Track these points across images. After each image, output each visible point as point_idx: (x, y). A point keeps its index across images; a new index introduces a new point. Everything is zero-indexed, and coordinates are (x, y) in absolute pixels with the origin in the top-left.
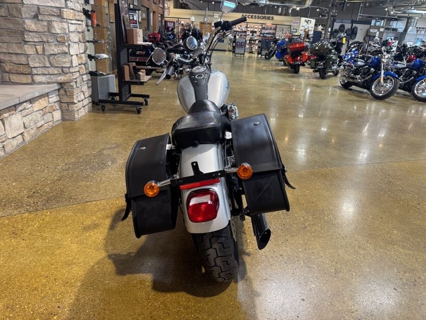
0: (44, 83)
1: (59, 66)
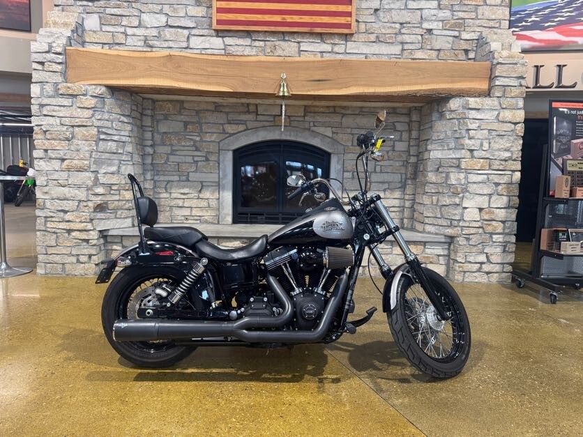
1: (449, 217)
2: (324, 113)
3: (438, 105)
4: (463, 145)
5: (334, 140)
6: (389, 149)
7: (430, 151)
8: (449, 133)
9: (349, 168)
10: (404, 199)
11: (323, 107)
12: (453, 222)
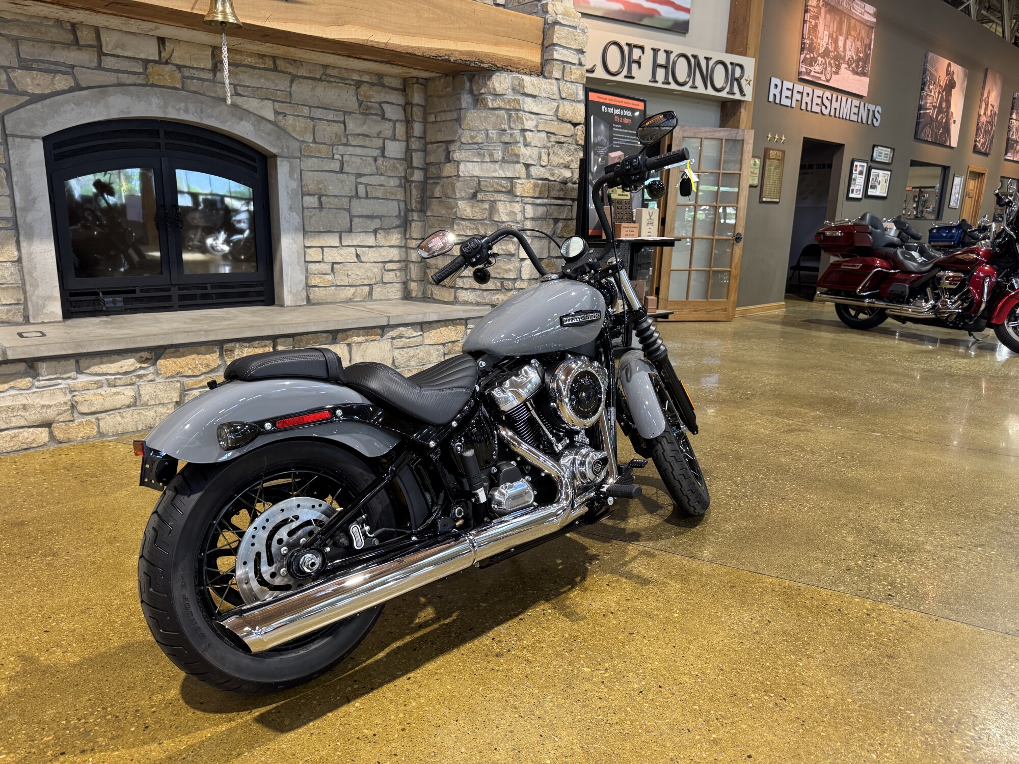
0: (471, 304)
1: (498, 276)
2: (254, 68)
3: (471, 80)
4: (518, 156)
5: (278, 126)
6: (377, 153)
7: (458, 162)
8: (493, 133)
9: (311, 187)
10: (406, 247)
11: (251, 54)
12: (506, 283)
